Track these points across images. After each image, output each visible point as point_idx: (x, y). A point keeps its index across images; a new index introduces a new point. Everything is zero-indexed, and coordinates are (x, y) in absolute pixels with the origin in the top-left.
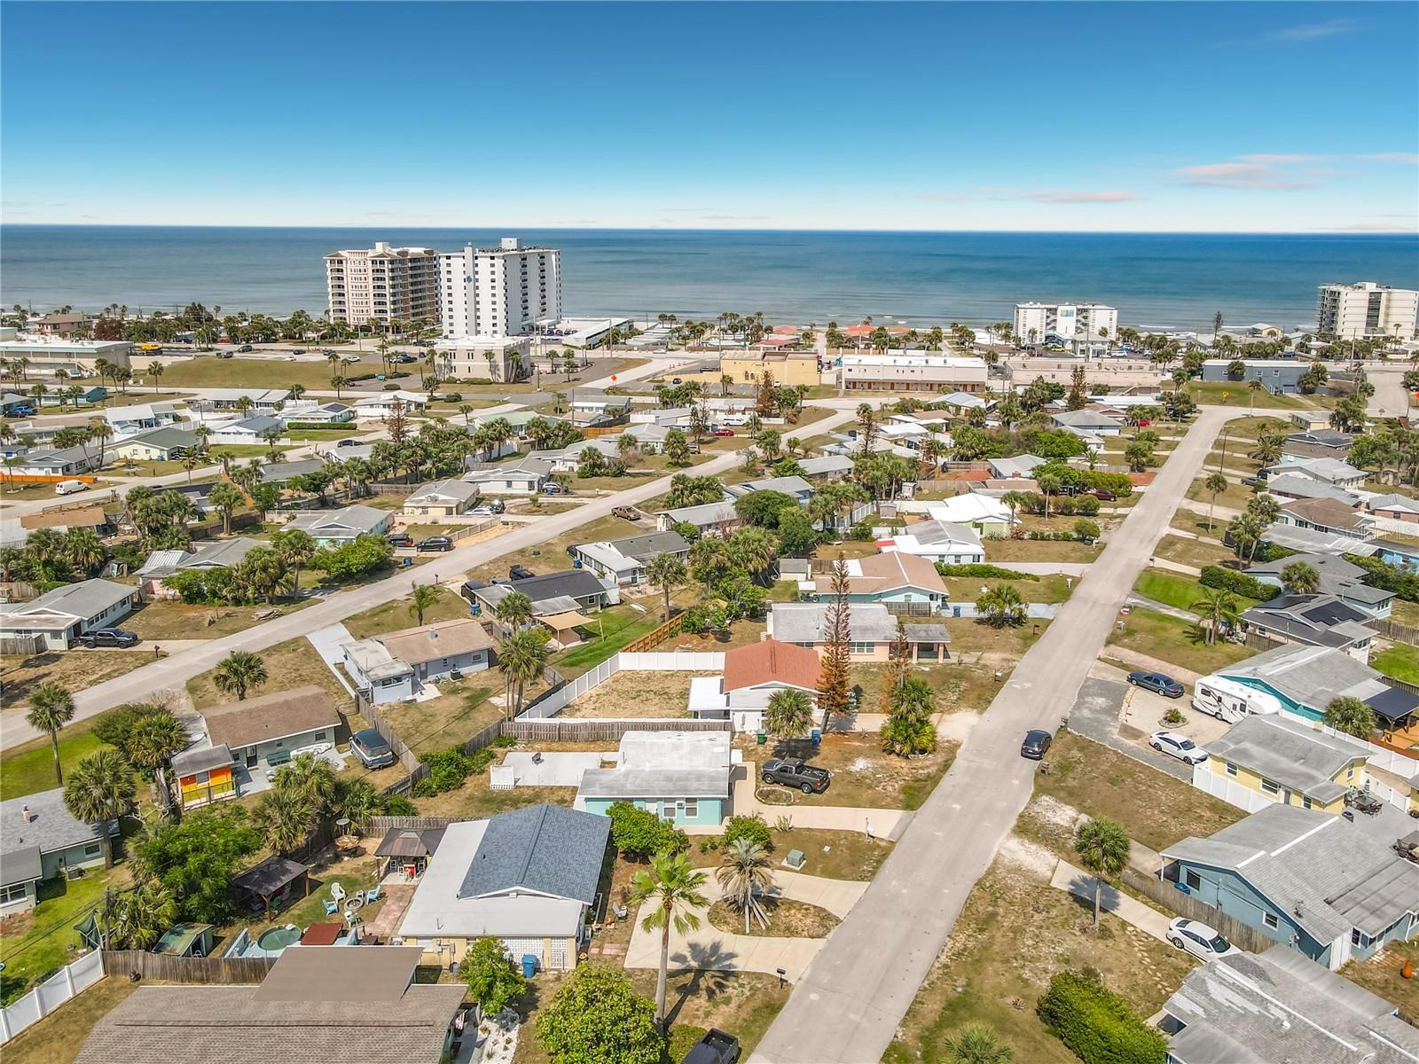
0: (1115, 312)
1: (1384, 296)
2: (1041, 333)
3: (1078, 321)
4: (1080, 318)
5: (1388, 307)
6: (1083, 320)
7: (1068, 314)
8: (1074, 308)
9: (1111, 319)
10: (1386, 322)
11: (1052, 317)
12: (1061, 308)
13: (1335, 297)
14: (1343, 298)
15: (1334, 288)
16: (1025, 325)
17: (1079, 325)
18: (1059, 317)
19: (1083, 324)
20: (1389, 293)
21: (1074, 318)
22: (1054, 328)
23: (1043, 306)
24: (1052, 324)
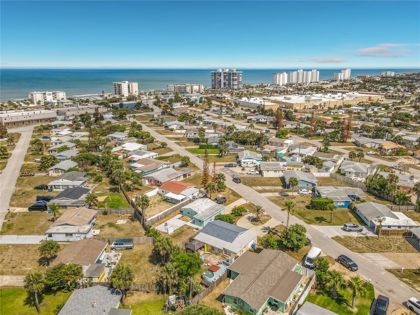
0: (65, 93)
1: (130, 84)
2: (42, 101)
3: (53, 97)
4: (54, 95)
5: (132, 87)
6: (55, 96)
7: (50, 95)
8: (51, 93)
9: (64, 95)
10: (132, 91)
11: (45, 96)
12: (47, 93)
13: (120, 86)
14: (122, 85)
15: (119, 83)
16: (36, 99)
17: (54, 98)
18: (47, 96)
19: (55, 97)
20: (132, 84)
21: (52, 96)
22: (46, 99)
23: (40, 93)
24: (45, 98)
